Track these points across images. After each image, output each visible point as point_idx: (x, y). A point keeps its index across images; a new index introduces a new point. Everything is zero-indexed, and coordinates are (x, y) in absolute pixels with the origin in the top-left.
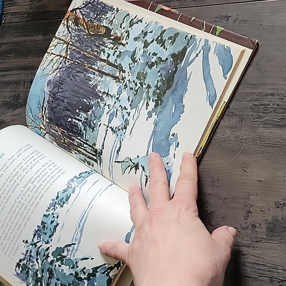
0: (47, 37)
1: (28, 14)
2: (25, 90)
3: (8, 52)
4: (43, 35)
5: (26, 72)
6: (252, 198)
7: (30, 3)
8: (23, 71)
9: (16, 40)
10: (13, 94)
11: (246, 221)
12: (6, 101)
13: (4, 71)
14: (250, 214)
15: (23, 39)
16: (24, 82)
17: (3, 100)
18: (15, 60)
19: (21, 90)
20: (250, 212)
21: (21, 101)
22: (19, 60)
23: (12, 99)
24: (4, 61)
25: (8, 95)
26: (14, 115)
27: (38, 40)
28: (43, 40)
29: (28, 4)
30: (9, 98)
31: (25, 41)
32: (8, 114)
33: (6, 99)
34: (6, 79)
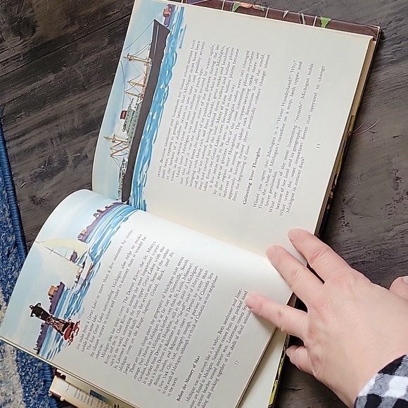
0: (60, 73)
1: (24, 55)
2: (56, 149)
3: (16, 111)
4: (54, 73)
5: (49, 126)
6: (394, 160)
7: (22, 41)
8: (45, 127)
9: (20, 92)
10: (42, 160)
11: (397, 192)
12: (36, 172)
13: (19, 137)
14: (399, 181)
15: (29, 88)
16: (51, 139)
17: (32, 172)
18: (30, 118)
19: (51, 151)
20: (398, 178)
21: (55, 165)
22: (35, 116)
23: (42, 167)
24: (15, 125)
25: (36, 164)
26: (53, 186)
27: (50, 82)
28: (55, 79)
29: (19, 43)
30: (39, 167)
31: (33, 90)
32: (45, 188)
33: (35, 170)
34: (25, 146)
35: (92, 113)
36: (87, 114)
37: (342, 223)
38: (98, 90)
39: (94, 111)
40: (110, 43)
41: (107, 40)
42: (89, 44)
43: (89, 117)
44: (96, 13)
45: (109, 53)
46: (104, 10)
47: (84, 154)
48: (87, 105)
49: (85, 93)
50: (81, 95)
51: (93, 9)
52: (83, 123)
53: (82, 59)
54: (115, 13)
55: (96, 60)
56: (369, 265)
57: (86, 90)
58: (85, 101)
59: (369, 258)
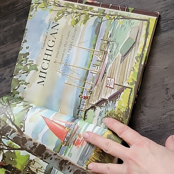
6: (165, 80)
11: (168, 95)
14: (168, 90)
20: (168, 89)
35: (8, 56)
36: (5, 57)
37: (140, 111)
38: (10, 45)
39: (9, 55)
40: (17, 20)
41: (15, 19)
42: (6, 21)
43: (6, 58)
44: (9, 5)
45: (17, 26)
46: (13, 4)
47: (4, 77)
48: (5, 52)
49: (4, 46)
50: (2, 47)
51: (8, 3)
52: (3, 61)
53: (2, 29)
54: (19, 5)
55: (9, 29)
56: (154, 132)
57: (4, 44)
58: (4, 50)
59: (154, 128)
